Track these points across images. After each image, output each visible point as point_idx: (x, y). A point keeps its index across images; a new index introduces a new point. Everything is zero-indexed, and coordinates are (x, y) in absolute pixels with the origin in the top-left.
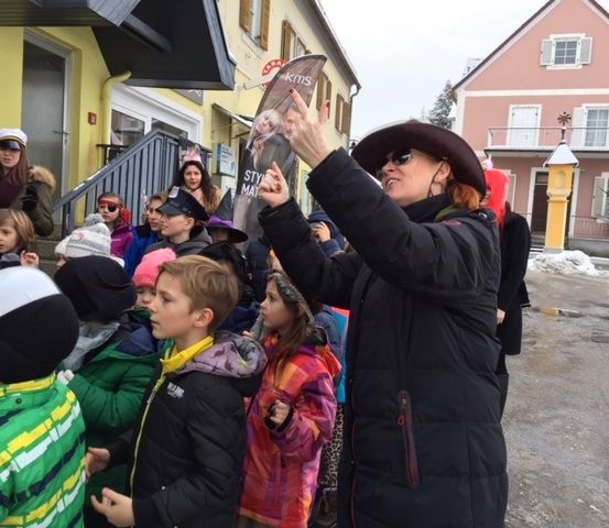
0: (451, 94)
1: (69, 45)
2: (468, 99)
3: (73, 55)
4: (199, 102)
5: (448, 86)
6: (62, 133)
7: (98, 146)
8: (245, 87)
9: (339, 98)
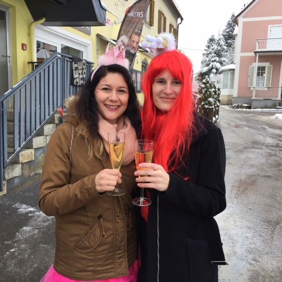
0: (235, 20)
1: (8, 4)
2: (244, 23)
3: (11, 10)
4: (89, 33)
5: (233, 16)
6: (7, 56)
7: (29, 63)
8: (115, 23)
9: (171, 26)
